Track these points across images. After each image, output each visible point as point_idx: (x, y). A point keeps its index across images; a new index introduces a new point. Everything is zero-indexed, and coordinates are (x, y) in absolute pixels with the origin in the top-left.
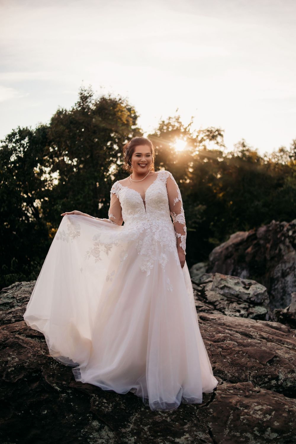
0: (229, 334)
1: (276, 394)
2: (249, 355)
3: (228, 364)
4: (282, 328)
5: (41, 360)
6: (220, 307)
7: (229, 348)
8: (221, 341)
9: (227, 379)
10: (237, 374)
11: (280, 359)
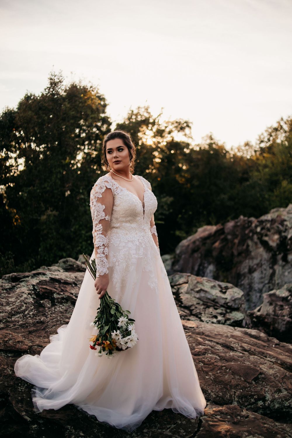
0: (210, 346)
1: (265, 419)
2: (233, 372)
3: (211, 381)
4: (261, 336)
5: (8, 381)
6: (196, 312)
7: (211, 363)
8: (202, 354)
9: (211, 400)
10: (221, 393)
11: (265, 376)
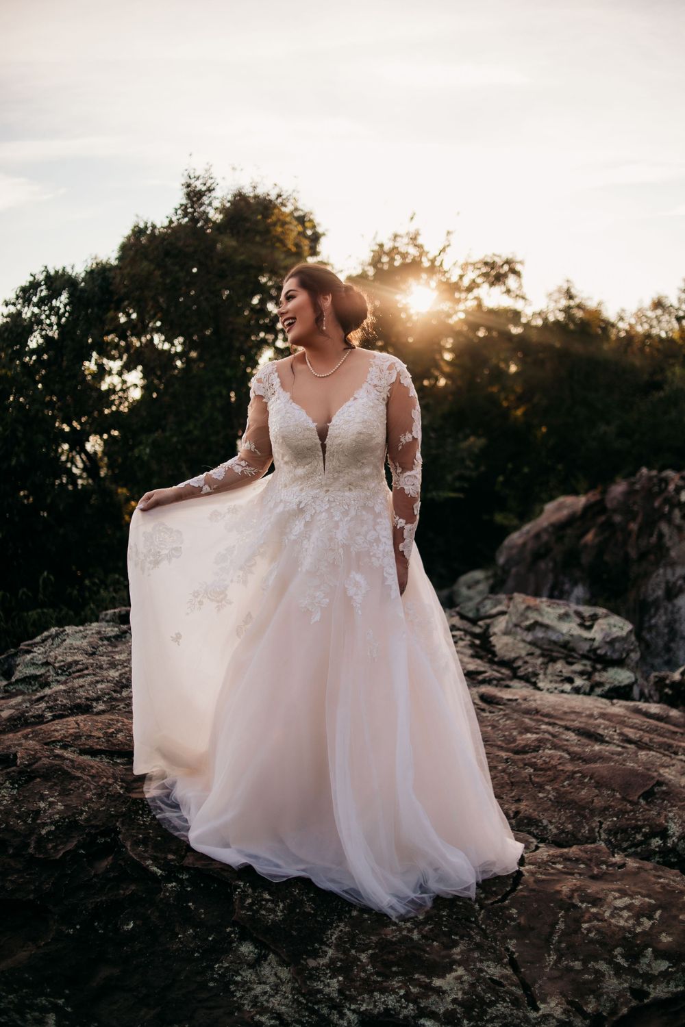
0: (549, 733)
1: (663, 871)
2: (597, 782)
3: (550, 803)
4: (672, 716)
5: (115, 806)
6: (526, 672)
7: (550, 766)
8: (530, 751)
9: (547, 839)
10: (570, 826)
11: (670, 788)
